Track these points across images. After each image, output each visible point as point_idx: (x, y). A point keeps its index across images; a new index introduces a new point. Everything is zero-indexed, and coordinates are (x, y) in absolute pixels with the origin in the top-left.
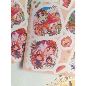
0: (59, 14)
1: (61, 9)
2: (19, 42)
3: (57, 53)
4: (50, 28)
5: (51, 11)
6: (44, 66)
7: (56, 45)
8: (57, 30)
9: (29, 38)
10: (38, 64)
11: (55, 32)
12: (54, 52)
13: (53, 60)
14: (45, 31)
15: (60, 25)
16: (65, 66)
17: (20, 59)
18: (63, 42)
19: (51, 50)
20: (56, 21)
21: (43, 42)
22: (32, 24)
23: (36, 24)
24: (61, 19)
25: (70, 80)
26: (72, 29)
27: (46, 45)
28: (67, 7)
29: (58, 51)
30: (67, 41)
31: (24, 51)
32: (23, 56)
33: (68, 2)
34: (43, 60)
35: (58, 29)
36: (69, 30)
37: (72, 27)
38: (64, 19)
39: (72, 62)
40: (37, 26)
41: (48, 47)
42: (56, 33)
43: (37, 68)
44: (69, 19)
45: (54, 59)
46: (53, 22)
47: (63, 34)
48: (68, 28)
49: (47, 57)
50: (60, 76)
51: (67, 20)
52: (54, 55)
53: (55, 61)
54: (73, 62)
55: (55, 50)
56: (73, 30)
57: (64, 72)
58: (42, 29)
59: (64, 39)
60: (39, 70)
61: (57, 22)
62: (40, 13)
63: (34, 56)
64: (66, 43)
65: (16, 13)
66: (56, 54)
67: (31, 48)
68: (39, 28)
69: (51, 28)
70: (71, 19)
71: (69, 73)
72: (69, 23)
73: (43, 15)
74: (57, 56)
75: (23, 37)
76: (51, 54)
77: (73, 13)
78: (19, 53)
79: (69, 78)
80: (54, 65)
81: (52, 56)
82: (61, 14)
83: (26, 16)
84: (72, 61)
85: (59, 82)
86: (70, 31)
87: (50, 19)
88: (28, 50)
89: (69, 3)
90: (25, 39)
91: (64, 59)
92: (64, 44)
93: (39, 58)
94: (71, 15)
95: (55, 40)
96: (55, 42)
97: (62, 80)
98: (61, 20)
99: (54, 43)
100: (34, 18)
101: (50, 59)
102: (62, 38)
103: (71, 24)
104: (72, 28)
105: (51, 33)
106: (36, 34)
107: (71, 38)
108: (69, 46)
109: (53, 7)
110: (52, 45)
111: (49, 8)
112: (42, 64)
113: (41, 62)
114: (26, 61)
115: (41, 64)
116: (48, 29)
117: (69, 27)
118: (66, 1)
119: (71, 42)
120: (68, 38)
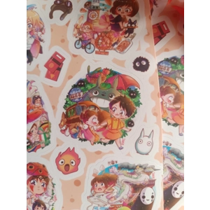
0: (40, 98)
1: (44, 85)
3: (53, 191)
7: (47, 172)
8: (43, 136)
11: (38, 142)
12: (45, 189)
13: (47, 206)
15: (46, 125)
18: (60, 163)
19: (38, 185)
24: (46, 110)
26: (74, 130)
28: (56, 79)
29: (53, 185)
30: (68, 159)
33: (57, 66)
35: (45, 134)
36: (67, 132)
37: (73, 125)
38: (54, 107)
39: (90, 204)
41: (30, 180)
42: (42, 145)
44: (65, 107)
45: (48, 203)
46: (31, 121)
47: (58, 146)
48: (64, 128)
49: (33, 201)
51: (61, 110)
52: (48, 196)
53: (51, 207)
54: (94, 205)
55: (47, 184)
56: (77, 131)
59: (60, 156)
61: (39, 119)
64: (67, 165)
70: (68, 106)
72: (65, 116)
76: (41, 195)
77: (70, 91)
81: (43, 199)
84: (92, 203)
86: (70, 136)
89: (59, 69)
92: (63, 168)
94: (67, 96)
95: (42, 161)
96: (44, 166)
98: (46, 113)
99: (42, 167)
101: (39, 205)
102: (55, 155)
103: (72, 118)
104: (75, 127)
105: (31, 146)
107: (76, 151)
108: (76, 169)
117: (68, 126)
118: (52, 65)
119: (78, 160)
120: (70, 152)
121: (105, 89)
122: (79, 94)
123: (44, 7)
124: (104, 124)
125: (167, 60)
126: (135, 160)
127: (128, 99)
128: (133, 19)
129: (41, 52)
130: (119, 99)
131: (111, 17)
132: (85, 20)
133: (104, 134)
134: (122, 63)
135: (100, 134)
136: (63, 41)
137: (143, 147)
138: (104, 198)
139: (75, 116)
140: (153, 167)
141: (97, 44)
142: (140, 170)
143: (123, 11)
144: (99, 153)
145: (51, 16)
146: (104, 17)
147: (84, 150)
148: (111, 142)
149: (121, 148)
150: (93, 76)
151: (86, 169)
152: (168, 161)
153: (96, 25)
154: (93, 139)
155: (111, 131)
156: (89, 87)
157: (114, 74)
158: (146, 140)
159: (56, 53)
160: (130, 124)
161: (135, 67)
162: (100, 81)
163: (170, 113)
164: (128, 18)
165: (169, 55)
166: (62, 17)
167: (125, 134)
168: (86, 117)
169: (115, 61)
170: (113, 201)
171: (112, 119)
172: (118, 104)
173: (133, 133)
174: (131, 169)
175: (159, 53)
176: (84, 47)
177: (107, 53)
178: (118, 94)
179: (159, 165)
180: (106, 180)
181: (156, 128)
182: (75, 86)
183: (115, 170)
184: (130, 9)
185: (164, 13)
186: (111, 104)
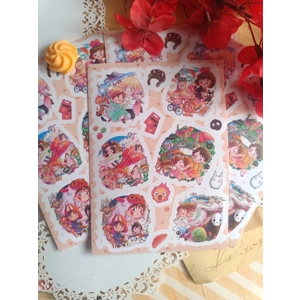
0: (141, 146)
1: (144, 137)
2: (79, 205)
3: (148, 215)
4: (129, 174)
5: (127, 144)
6: (129, 241)
7: (144, 201)
9: (96, 196)
10: (118, 239)
11: (139, 179)
12: (142, 214)
13: (143, 227)
14: (122, 179)
15: (145, 167)
16: (165, 235)
17: (84, 236)
18: (155, 194)
19: (137, 211)
20: (137, 159)
21: (121, 199)
22: (96, 169)
23: (103, 170)
25: (181, 258)
26: (166, 171)
27: (127, 204)
28: (153, 133)
29: (149, 211)
30: (161, 191)
31: (90, 219)
32: (89, 229)
33: (154, 123)
34: (125, 230)
35: (144, 173)
36: (161, 172)
37: (166, 166)
38: (151, 154)
40: (107, 173)
41: (131, 207)
42: (142, 181)
43: (119, 246)
45: (144, 225)
46: (133, 163)
47: (154, 181)
48: (159, 169)
49: (133, 223)
50: (162, 254)
51: (157, 156)
52: (144, 219)
53: (146, 228)
55: (144, 211)
56: (168, 171)
57: (166, 246)
58: (116, 177)
59: (155, 189)
60: (122, 249)
61: (140, 162)
62: (108, 148)
63: (108, 227)
64: (160, 196)
65: (63, 152)
66: (146, 217)
67: (102, 213)
68: (111, 176)
69: (132, 172)
70: (162, 153)
71: (175, 245)
72: (160, 160)
73: (114, 152)
74: (148, 220)
75: (84, 194)
76: (139, 218)
77: (164, 142)
78: (81, 224)
79: (178, 255)
80: (146, 236)
81: (140, 221)
82: (144, 146)
83: (84, 154)
85: (161, 266)
86: (163, 174)
87: (129, 158)
88: (96, 217)
89: (156, 126)
90: (88, 198)
91: (162, 223)
92: (157, 198)
93: (119, 228)
94: (162, 146)
95: (141, 193)
96: (142, 197)
97: (167, 261)
98: (145, 158)
100: (98, 159)
101: (137, 227)
102: (152, 188)
103: (165, 162)
104: (167, 168)
105: (133, 182)
106: (107, 187)
107: (168, 185)
108: (166, 199)
109: (131, 136)
110: (137, 201)
111: (123, 138)
112: (126, 238)
113: (123, 234)
114: (97, 237)
115: (123, 237)
116: (126, 175)
117: (162, 167)
118: (150, 122)
119: (169, 192)
120: (163, 186)
121: (190, 142)
122: (170, 144)
123: (143, 74)
124: (188, 166)
125: (235, 122)
126: (209, 193)
127: (206, 149)
128: (211, 90)
129: (141, 111)
130: (199, 149)
131: (195, 87)
132: (175, 89)
133: (188, 174)
134: (202, 123)
135: (185, 174)
136: (159, 104)
137: (215, 184)
138: (186, 221)
139: (167, 160)
140: (221, 198)
141: (184, 108)
142: (213, 200)
143: (204, 83)
144: (184, 187)
145: (149, 83)
146: (190, 87)
147: (173, 185)
148: (193, 179)
149: (199, 184)
150: (181, 132)
151: (174, 199)
152: (232, 195)
153: (184, 93)
154: (180, 177)
155: (193, 172)
156: (178, 140)
157: (196, 131)
158: (217, 179)
159: (153, 113)
160: (207, 167)
161: (212, 127)
162: (186, 136)
163: (234, 160)
164: (208, 89)
165: (236, 118)
166: (158, 85)
167: (203, 174)
168: (175, 161)
169: (197, 121)
170: (192, 223)
171: (194, 163)
172: (198, 153)
173: (209, 174)
174: (206, 199)
175: (229, 116)
176: (175, 110)
177: (191, 116)
178: (199, 146)
179: (226, 197)
180: (188, 207)
181: (225, 171)
182: (167, 139)
183: (195, 199)
184: (209, 82)
185: (234, 85)
186: (194, 153)
